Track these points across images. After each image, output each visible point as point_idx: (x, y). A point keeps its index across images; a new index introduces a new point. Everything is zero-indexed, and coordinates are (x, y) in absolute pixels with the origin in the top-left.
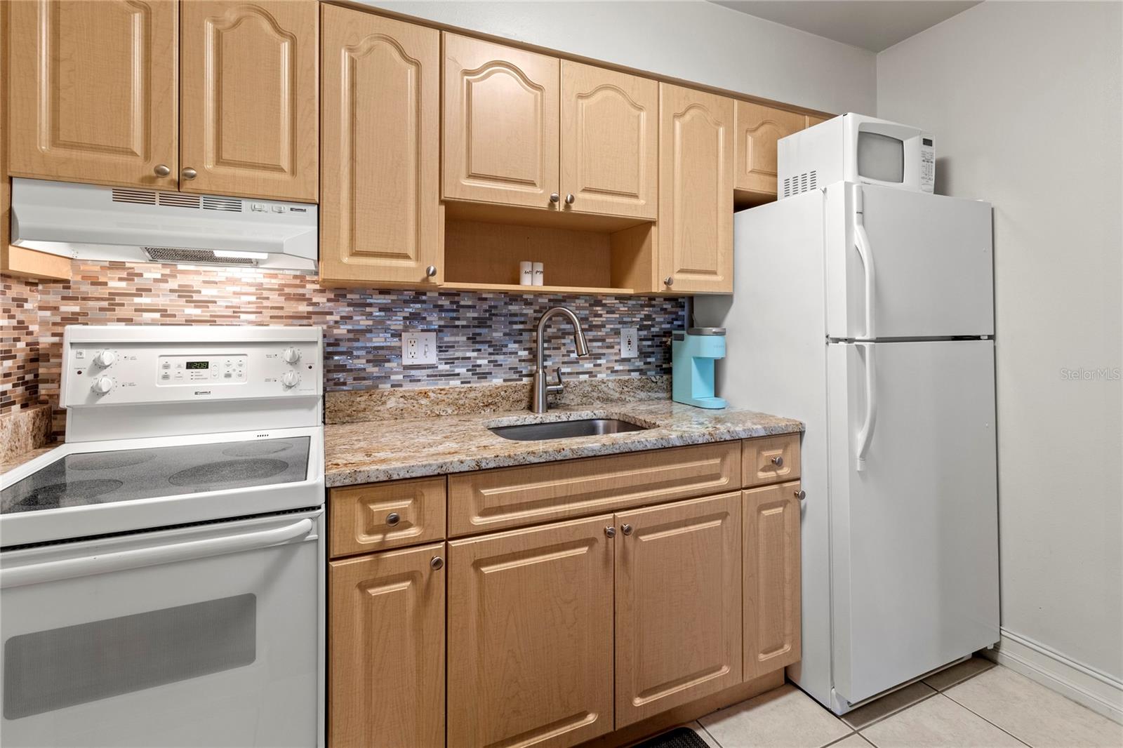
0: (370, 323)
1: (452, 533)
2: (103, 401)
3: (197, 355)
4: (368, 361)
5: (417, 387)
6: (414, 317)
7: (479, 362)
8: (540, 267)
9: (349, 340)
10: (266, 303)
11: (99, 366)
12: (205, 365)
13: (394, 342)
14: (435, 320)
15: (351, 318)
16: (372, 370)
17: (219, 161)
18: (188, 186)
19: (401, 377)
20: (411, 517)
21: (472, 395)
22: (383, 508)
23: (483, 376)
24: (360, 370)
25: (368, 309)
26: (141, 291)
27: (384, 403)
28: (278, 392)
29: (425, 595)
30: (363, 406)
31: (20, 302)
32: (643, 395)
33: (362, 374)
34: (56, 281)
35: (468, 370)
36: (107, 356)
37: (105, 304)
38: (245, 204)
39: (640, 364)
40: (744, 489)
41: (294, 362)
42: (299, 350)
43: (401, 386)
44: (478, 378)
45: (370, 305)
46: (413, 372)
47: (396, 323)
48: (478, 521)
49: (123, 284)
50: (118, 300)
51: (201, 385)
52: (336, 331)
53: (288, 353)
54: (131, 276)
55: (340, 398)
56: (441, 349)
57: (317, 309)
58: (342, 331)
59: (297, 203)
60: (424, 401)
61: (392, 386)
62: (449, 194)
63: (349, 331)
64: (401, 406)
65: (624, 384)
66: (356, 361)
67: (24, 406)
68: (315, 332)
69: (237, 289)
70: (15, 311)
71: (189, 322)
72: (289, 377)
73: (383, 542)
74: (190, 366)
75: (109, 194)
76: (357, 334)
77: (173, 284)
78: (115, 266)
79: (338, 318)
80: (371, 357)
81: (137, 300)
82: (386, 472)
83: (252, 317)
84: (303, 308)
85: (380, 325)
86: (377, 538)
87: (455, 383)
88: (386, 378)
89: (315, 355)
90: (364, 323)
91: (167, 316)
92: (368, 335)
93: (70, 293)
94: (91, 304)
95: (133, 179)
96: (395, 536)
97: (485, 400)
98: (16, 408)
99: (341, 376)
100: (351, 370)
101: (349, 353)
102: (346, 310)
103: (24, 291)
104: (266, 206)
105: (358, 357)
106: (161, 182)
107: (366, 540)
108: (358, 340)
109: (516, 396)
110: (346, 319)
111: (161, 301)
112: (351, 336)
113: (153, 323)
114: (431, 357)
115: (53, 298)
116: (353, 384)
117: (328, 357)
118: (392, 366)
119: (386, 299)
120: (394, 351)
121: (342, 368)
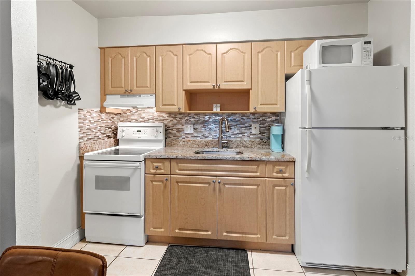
0: (177, 122)
1: (172, 173)
2: (124, 138)
3: (139, 129)
4: (176, 132)
5: (188, 139)
6: (188, 120)
7: (205, 133)
8: (219, 105)
9: (172, 126)
10: (154, 117)
11: (123, 131)
12: (140, 131)
13: (183, 127)
14: (192, 120)
15: (172, 121)
16: (177, 134)
17: (137, 87)
18: (131, 93)
19: (184, 136)
20: (162, 168)
21: (202, 142)
22: (156, 164)
23: (206, 137)
24: (174, 134)
25: (176, 118)
26: (132, 115)
27: (179, 143)
28: (153, 138)
29: (165, 187)
30: (174, 143)
31: (113, 118)
32: (260, 146)
33: (175, 135)
34: (119, 114)
35: (202, 135)
36: (124, 129)
37: (126, 118)
38: (142, 95)
39: (260, 136)
40: (267, 178)
41: (158, 131)
42: (158, 128)
43: (184, 139)
44: (205, 138)
45: (177, 117)
46: (187, 135)
47: (183, 122)
48: (178, 171)
49: (129, 114)
50: (129, 117)
51: (139, 136)
52: (169, 124)
53: (155, 129)
54: (131, 112)
55: (168, 141)
56: (195, 129)
57: (165, 119)
58: (170, 124)
59: (151, 94)
60: (189, 143)
61: (182, 138)
62: (185, 88)
63: (172, 124)
64: (183, 144)
65: (252, 142)
66: (174, 132)
67: (113, 138)
68: (161, 124)
69: (149, 114)
70: (111, 120)
71: (140, 122)
72: (156, 134)
73: (156, 172)
74: (138, 131)
75: (119, 96)
76: (174, 125)
77: (137, 114)
78: (128, 110)
79: (169, 121)
80: (177, 131)
81: (132, 117)
82: (156, 156)
83: (152, 121)
84: (162, 118)
85: (179, 122)
86: (155, 171)
87: (199, 139)
88: (181, 136)
89: (161, 130)
90: (175, 122)
91: (137, 121)
92: (176, 125)
93: (121, 116)
94: (125, 118)
95: (122, 93)
96: (158, 171)
97: (206, 144)
98: (112, 138)
99: (170, 135)
100: (172, 134)
101: (172, 130)
102: (171, 119)
103: (114, 116)
104: (145, 95)
105: (174, 131)
106: (127, 93)
107: (152, 171)
108: (174, 126)
109: (215, 144)
110: (171, 121)
111: (135, 117)
112: (172, 125)
113: (134, 122)
114: (192, 131)
115: (119, 117)
116: (172, 137)
117: (167, 130)
118: (182, 133)
119: (181, 116)
120: (183, 129)
121: (170, 133)
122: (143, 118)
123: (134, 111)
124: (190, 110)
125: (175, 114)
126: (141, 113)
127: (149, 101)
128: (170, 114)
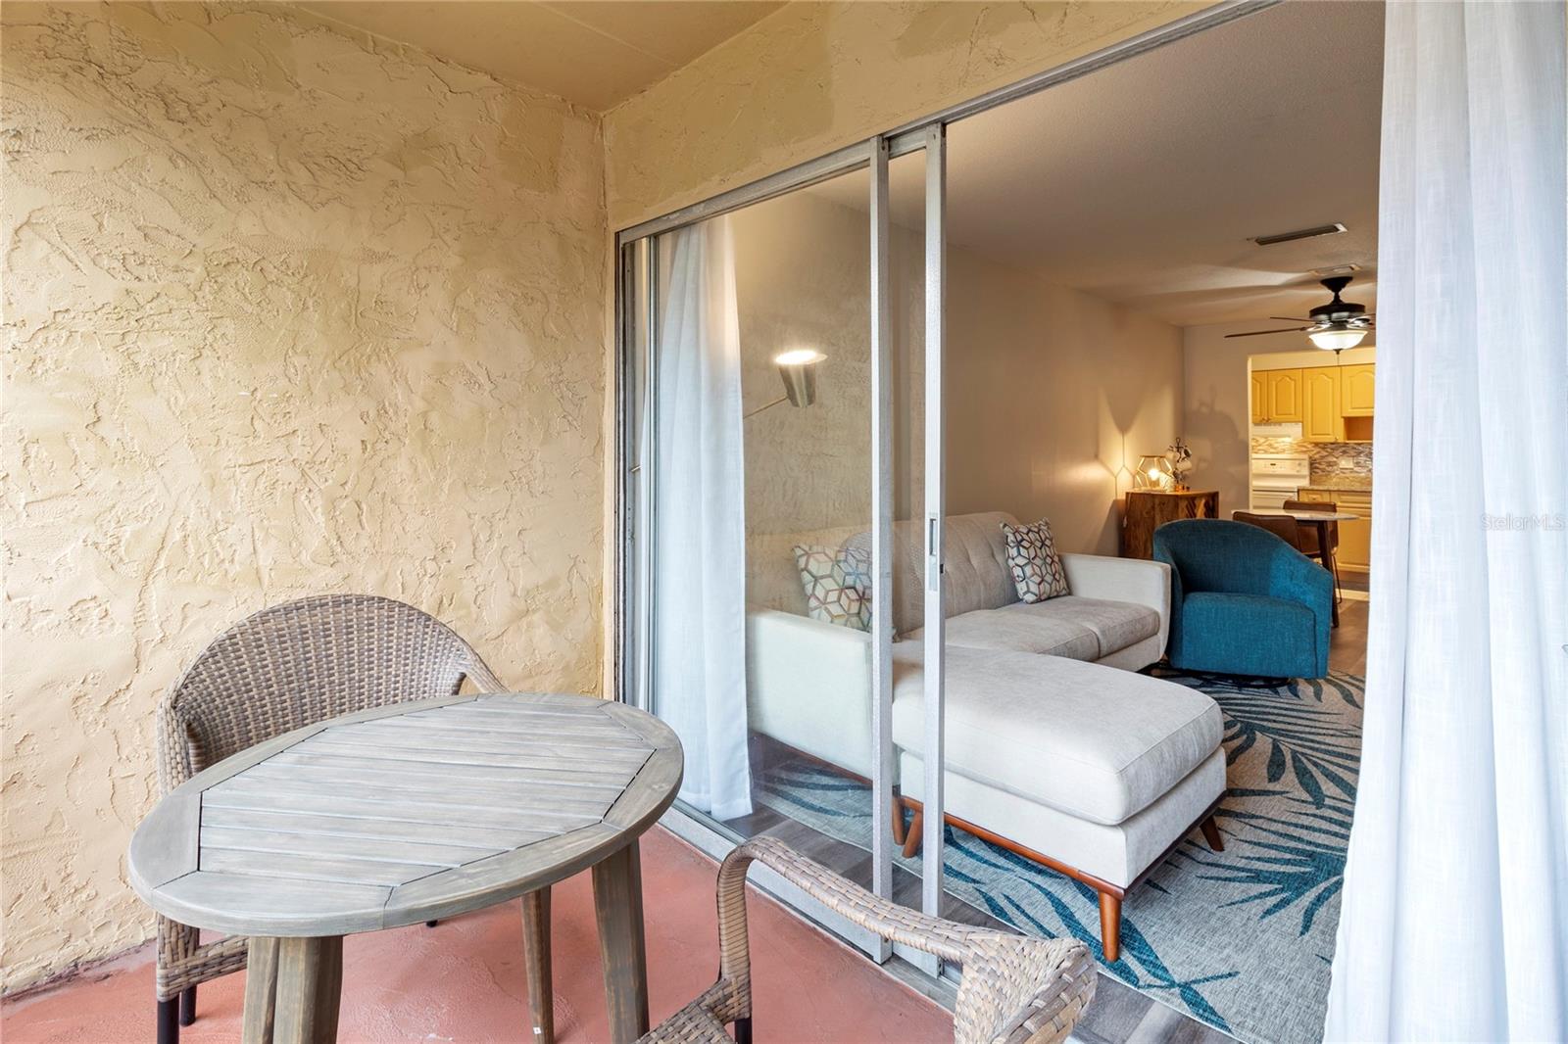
0: (1328, 454)
3: (1273, 462)
4: (1327, 466)
5: (1345, 475)
6: (1344, 452)
9: (1321, 459)
10: (1294, 448)
12: (1275, 465)
14: (1352, 452)
16: (1328, 469)
17: (1277, 414)
18: (1270, 421)
19: (1339, 472)
24: (1323, 469)
25: (1327, 450)
26: (1260, 445)
27: (1331, 479)
28: (1294, 473)
30: (1324, 480)
33: (1325, 470)
38: (1285, 423)
41: (1300, 464)
42: (1301, 461)
43: (1339, 475)
45: (1328, 448)
47: (1337, 453)
49: (1255, 444)
53: (1297, 462)
55: (1315, 476)
56: (1356, 463)
57: (1308, 450)
58: (1317, 456)
59: (1296, 422)
60: (1347, 480)
61: (1336, 475)
62: (1344, 415)
64: (1337, 481)
66: (1323, 466)
68: (1306, 456)
69: (1284, 444)
72: (1298, 468)
74: (1272, 465)
76: (1323, 457)
79: (1315, 452)
83: (1291, 452)
84: (1305, 449)
85: (1330, 454)
87: (1362, 475)
88: (1333, 472)
89: (1306, 463)
90: (1326, 454)
91: (1266, 452)
92: (1326, 458)
99: (1317, 471)
100: (1321, 469)
101: (1319, 463)
102: (1319, 450)
104: (1289, 423)
106: (1264, 421)
108: (1323, 459)
110: (1319, 452)
111: (1264, 448)
112: (1320, 457)
113: (1263, 453)
114: (1351, 465)
116: (1321, 473)
117: (1313, 465)
118: (1335, 467)
119: (1333, 446)
120: (1336, 464)
121: (1318, 468)
122: (1275, 448)
123: (1262, 440)
124: (1349, 439)
125: (1325, 444)
126: (1272, 442)
127: (1296, 430)
128: (1316, 444)
